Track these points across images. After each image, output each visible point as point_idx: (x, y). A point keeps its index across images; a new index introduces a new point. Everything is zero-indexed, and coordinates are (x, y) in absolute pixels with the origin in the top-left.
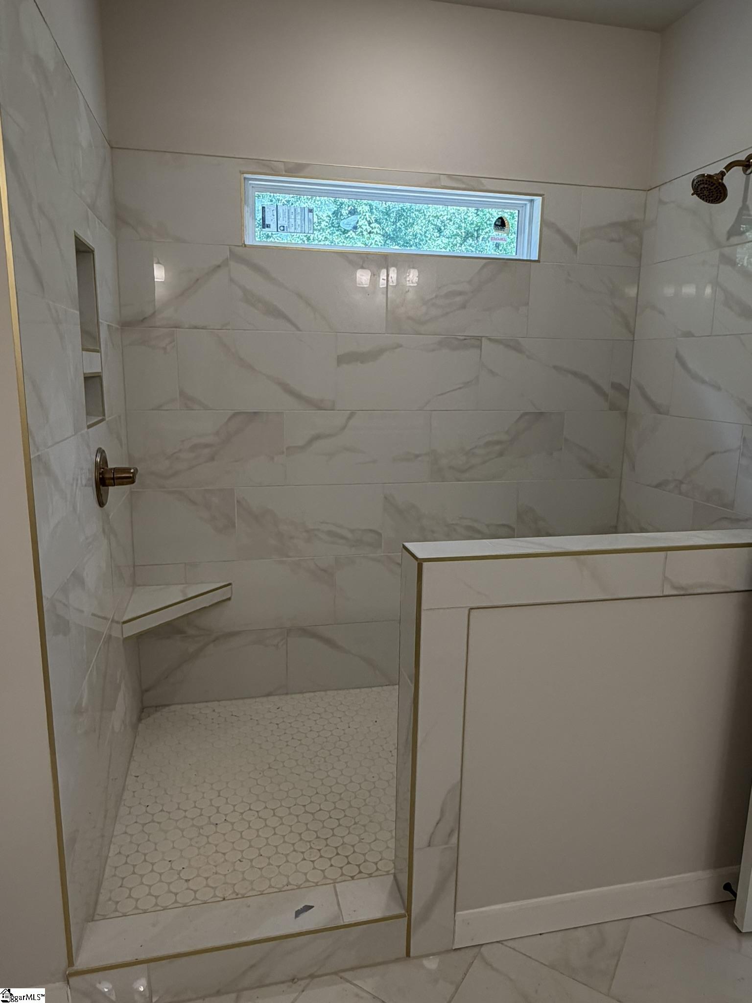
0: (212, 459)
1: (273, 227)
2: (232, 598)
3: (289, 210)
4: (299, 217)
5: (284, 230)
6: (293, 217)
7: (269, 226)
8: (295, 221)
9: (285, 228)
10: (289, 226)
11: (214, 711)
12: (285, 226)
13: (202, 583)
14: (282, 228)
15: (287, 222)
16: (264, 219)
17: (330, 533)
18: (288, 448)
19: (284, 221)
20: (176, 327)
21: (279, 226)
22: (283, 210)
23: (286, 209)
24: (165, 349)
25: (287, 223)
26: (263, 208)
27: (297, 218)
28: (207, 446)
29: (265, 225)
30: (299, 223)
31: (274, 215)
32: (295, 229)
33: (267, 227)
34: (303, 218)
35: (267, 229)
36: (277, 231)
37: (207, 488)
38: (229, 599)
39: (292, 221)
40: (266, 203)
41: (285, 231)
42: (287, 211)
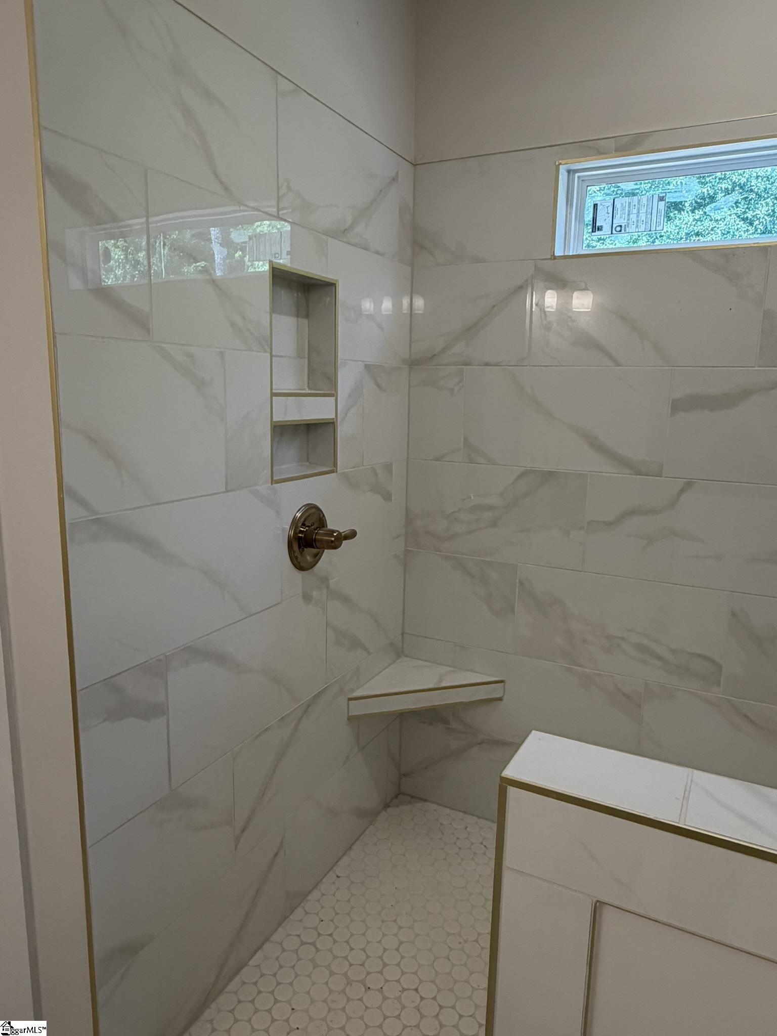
0: (494, 524)
1: (607, 228)
2: (505, 698)
3: (630, 203)
4: (643, 210)
5: (620, 231)
6: (635, 211)
7: (600, 228)
8: (638, 216)
9: (623, 228)
10: (628, 224)
11: (466, 828)
12: (623, 225)
13: (472, 671)
14: (618, 229)
15: (626, 219)
16: (594, 220)
17: (640, 648)
18: (589, 523)
19: (623, 219)
20: (466, 365)
21: (614, 226)
22: (622, 204)
23: (626, 202)
24: (452, 390)
25: (626, 221)
26: (595, 206)
27: (641, 212)
28: (491, 508)
29: (595, 228)
30: (643, 218)
31: (608, 213)
32: (637, 227)
33: (598, 229)
34: (649, 210)
35: (597, 233)
36: (612, 233)
37: (486, 559)
38: (500, 699)
39: (633, 217)
40: (598, 199)
41: (623, 231)
42: (627, 203)
